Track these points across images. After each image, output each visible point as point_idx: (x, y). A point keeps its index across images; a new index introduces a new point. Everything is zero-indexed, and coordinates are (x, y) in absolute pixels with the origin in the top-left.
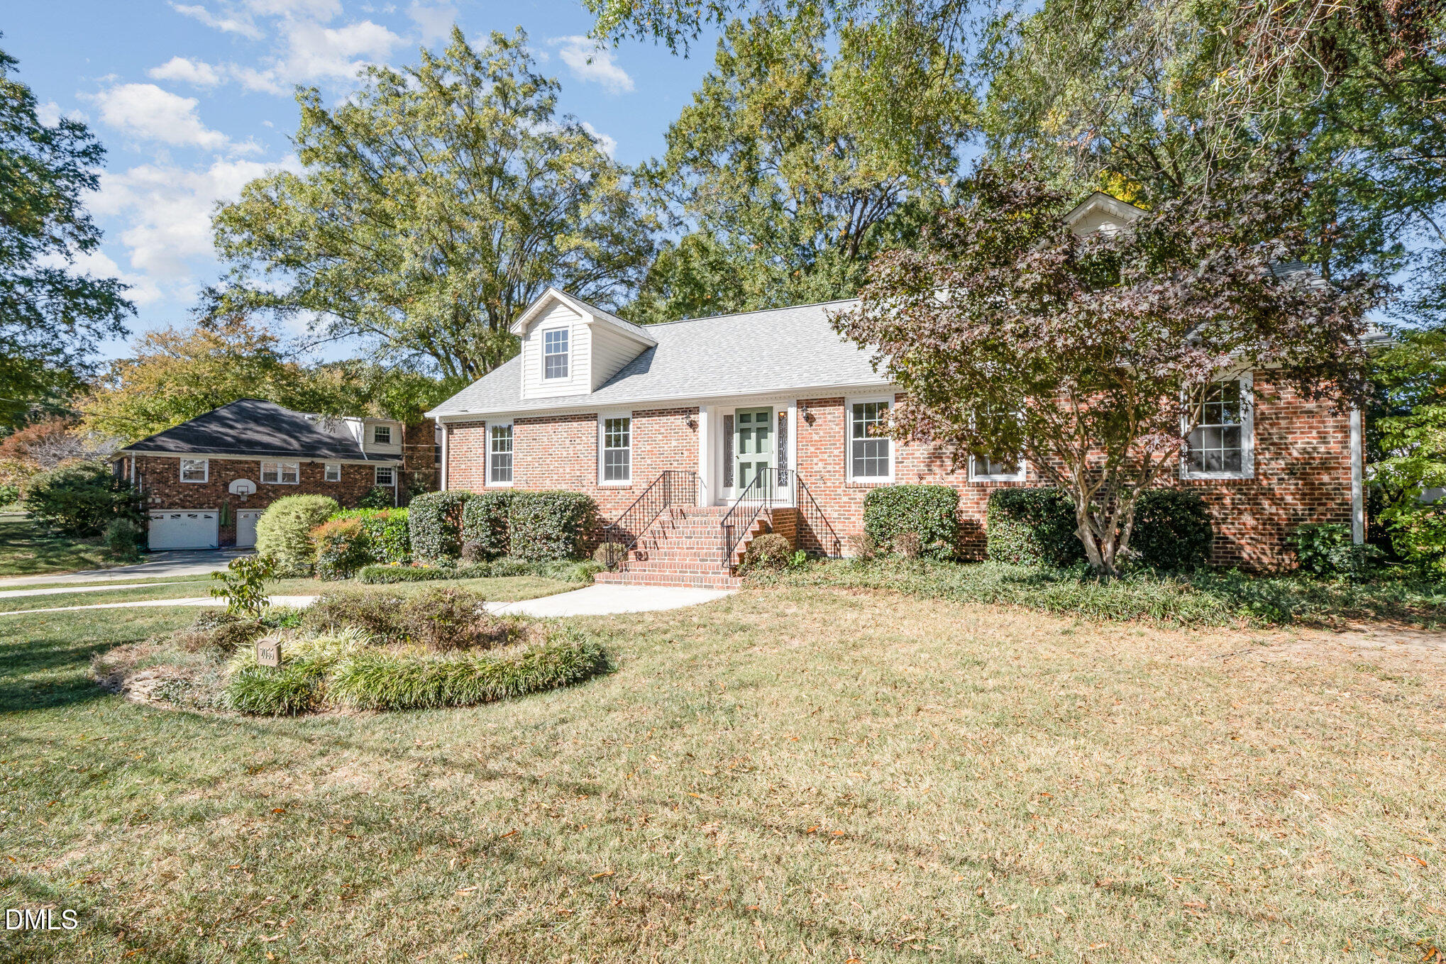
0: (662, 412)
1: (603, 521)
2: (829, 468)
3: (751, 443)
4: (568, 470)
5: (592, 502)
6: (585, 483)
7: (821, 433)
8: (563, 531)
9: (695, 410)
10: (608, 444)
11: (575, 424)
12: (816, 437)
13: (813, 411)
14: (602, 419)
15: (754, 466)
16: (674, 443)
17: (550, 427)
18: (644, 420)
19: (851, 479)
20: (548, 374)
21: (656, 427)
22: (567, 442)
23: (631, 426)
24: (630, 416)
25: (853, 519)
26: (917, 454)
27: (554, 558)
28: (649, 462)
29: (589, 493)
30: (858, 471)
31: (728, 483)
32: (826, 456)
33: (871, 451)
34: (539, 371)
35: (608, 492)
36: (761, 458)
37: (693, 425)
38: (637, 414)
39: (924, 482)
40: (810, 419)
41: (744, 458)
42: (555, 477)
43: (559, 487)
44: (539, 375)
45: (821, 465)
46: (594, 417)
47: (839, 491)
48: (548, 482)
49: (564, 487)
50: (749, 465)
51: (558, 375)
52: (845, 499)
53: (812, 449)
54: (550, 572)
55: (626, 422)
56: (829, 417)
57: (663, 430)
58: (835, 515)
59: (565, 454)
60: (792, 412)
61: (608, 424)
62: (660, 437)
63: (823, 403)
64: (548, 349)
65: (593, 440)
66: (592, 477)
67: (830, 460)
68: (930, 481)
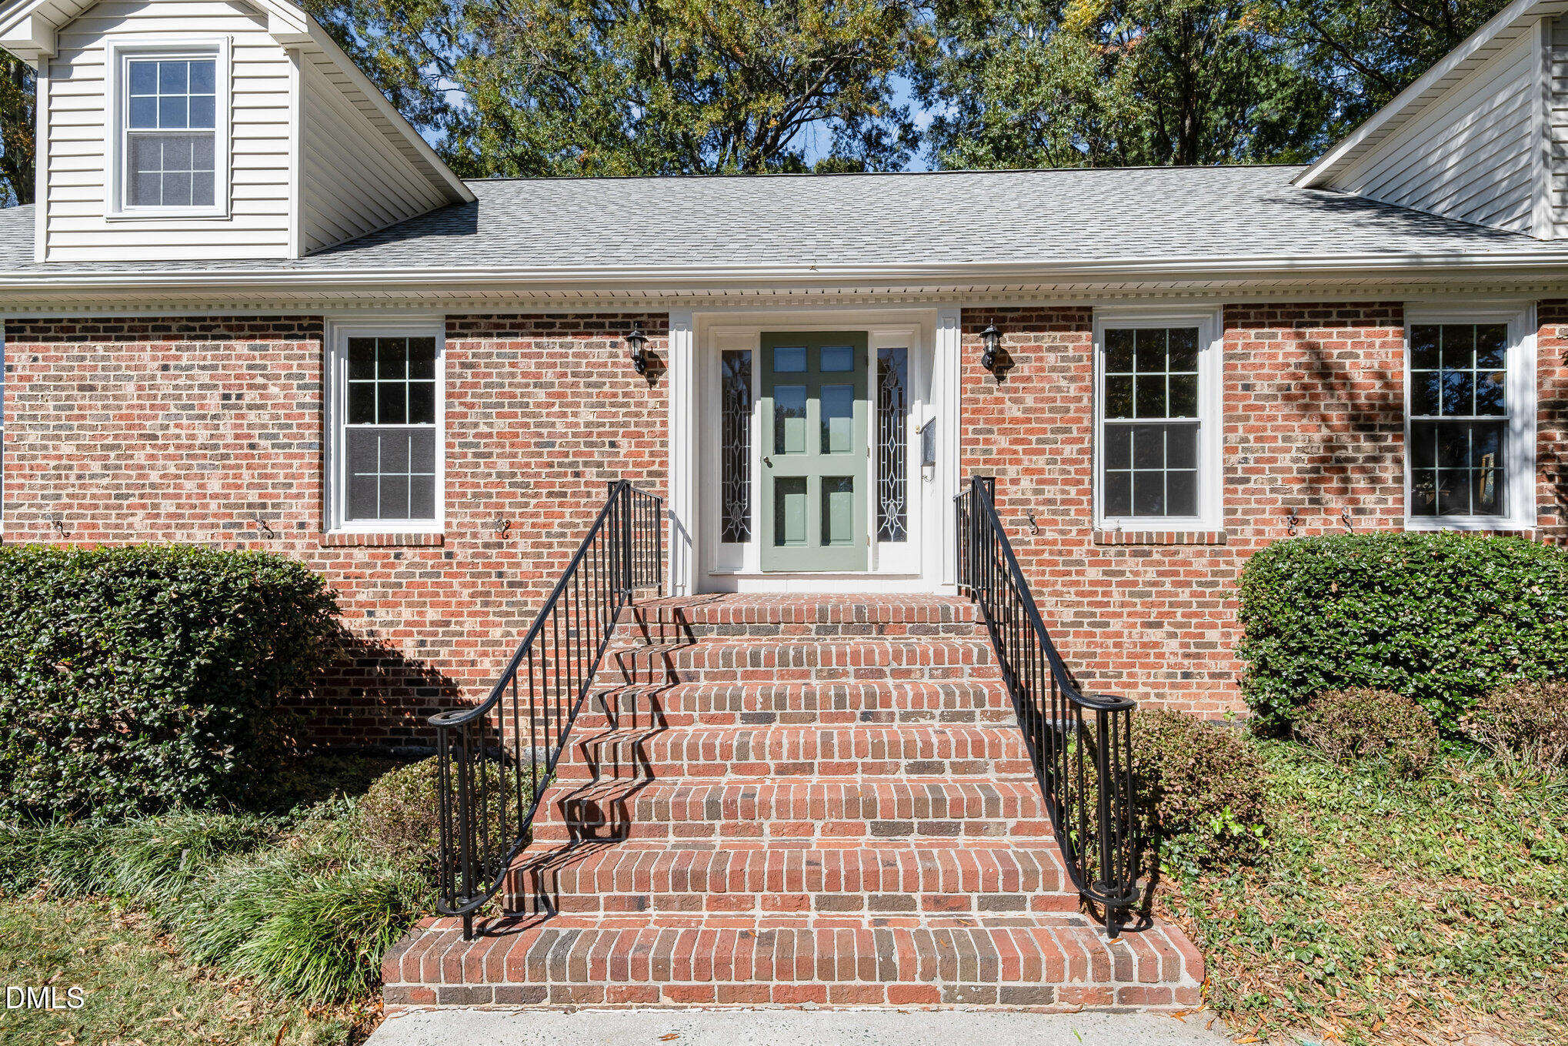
0: (546, 325)
1: (348, 640)
2: (1050, 492)
3: (804, 429)
4: (214, 486)
5: (313, 584)
6: (277, 525)
7: (1029, 401)
8: (195, 699)
9: (659, 324)
10: (360, 409)
11: (241, 346)
12: (1015, 412)
13: (1009, 341)
14: (340, 334)
15: (814, 488)
16: (587, 415)
17: (147, 353)
18: (486, 344)
19: (1107, 524)
20: (139, 191)
21: (531, 365)
22: (214, 400)
23: (440, 364)
24: (437, 331)
25: (1115, 625)
26: (1284, 460)
27: (154, 806)
28: (503, 465)
29: (295, 556)
30: (1116, 505)
31: (735, 531)
32: (1040, 462)
33: (1149, 455)
34: (107, 178)
35: (361, 555)
36: (835, 465)
37: (650, 366)
38: (459, 325)
39: (1302, 532)
40: (999, 363)
41: (787, 466)
42: (168, 506)
43: (180, 538)
44: (107, 193)
45: (1026, 483)
46: (310, 327)
47: (1078, 552)
48: (139, 520)
49: (201, 537)
50: (797, 484)
51: (177, 194)
52: (1094, 573)
53: (1004, 442)
54: (128, 872)
55: (423, 353)
56: (1051, 358)
57: (549, 375)
58: (1068, 615)
59: (202, 435)
60: (949, 342)
61: (360, 353)
62: (541, 395)
63: (1037, 319)
64: (140, 113)
65: (309, 397)
66: (304, 508)
67: (1054, 472)
68: (1314, 525)
